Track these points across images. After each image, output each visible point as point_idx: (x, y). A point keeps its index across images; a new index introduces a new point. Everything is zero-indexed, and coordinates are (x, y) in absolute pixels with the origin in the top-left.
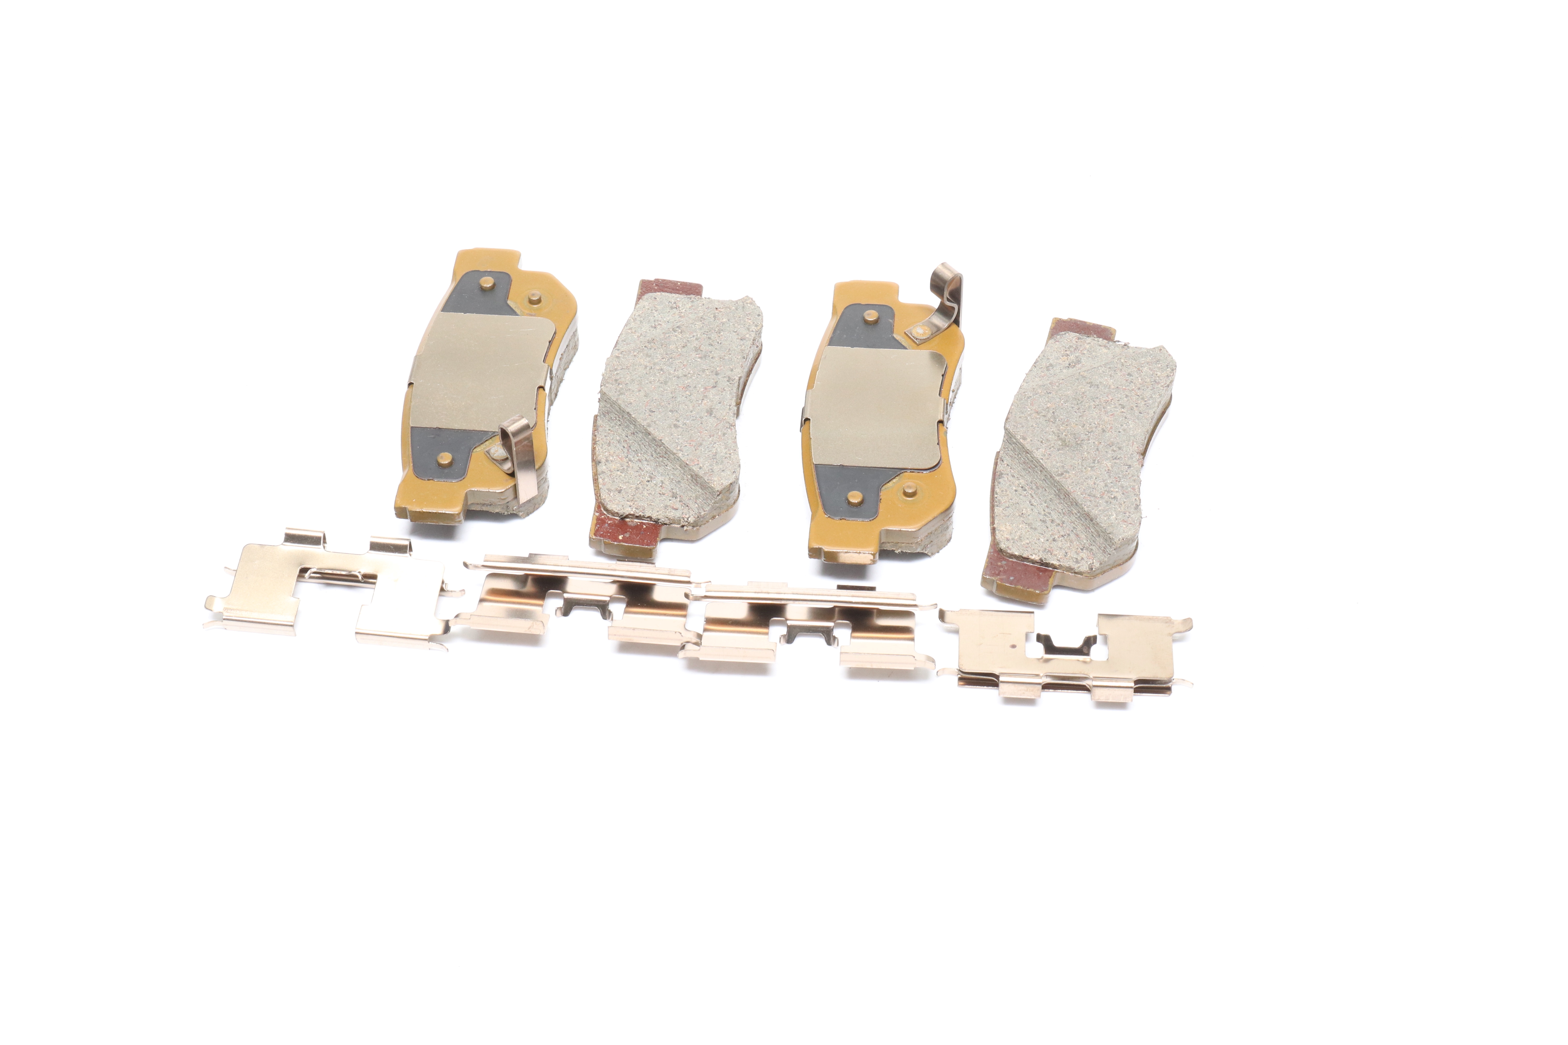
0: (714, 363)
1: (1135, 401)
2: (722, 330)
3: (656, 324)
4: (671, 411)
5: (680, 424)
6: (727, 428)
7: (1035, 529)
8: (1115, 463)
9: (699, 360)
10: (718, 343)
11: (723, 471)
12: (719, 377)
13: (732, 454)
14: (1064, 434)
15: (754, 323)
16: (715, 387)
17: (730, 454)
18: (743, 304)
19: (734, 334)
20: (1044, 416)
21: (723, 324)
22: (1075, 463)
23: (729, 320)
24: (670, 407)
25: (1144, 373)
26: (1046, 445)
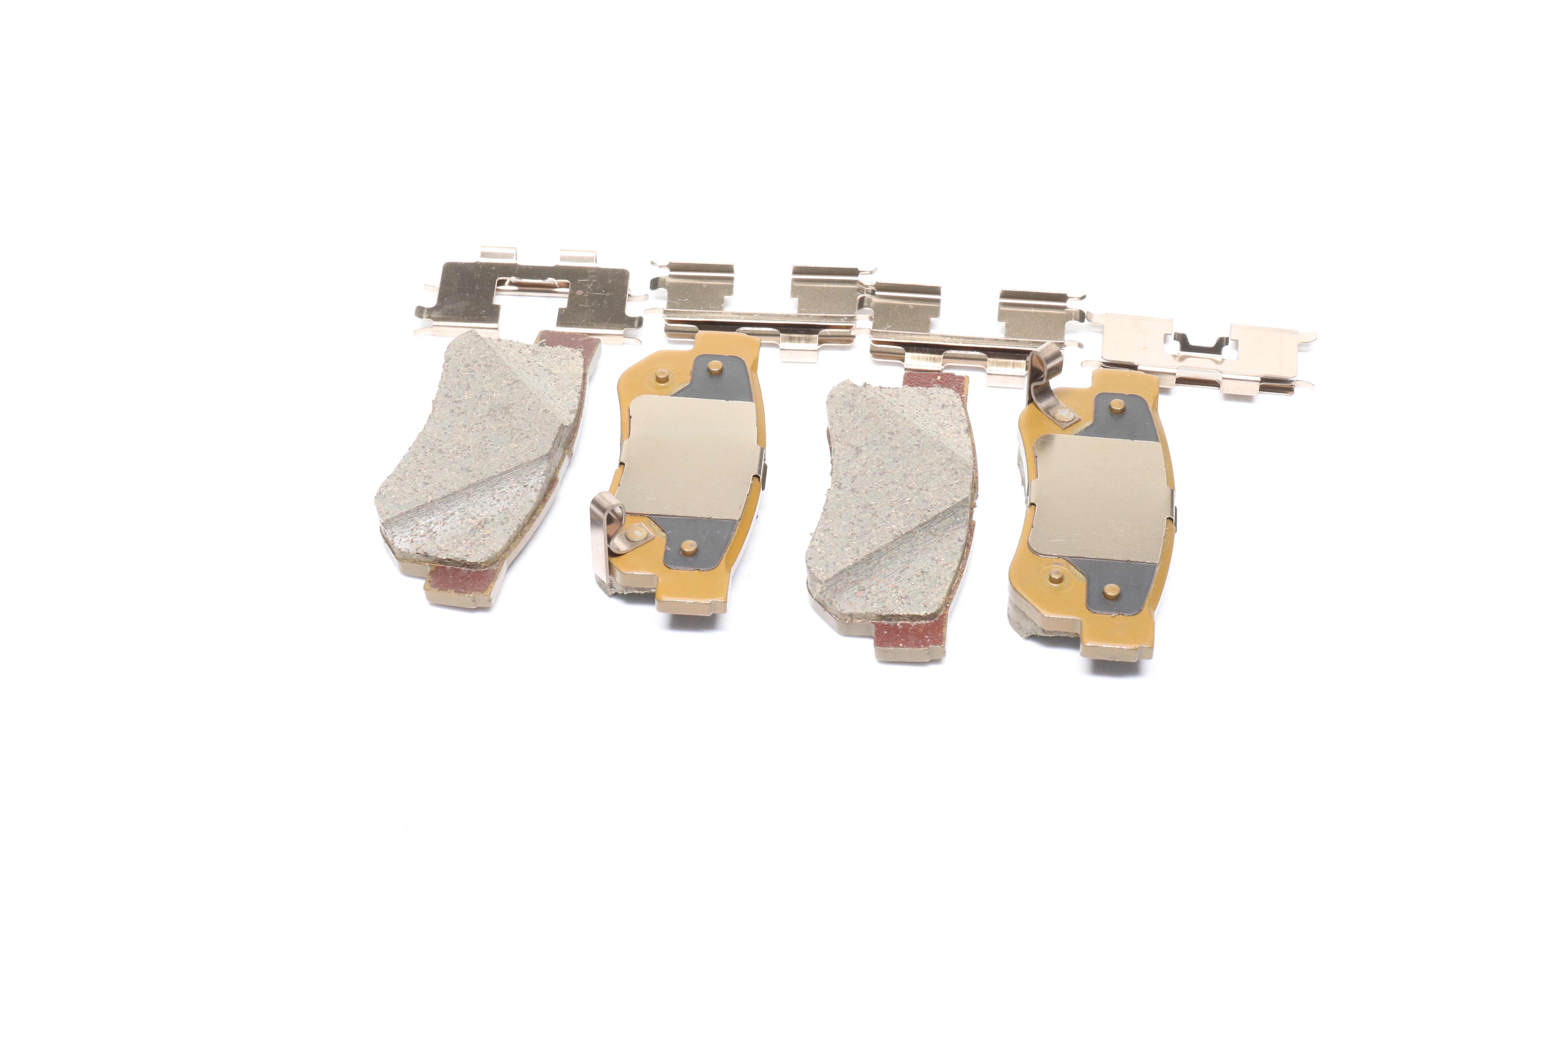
0: (857, 502)
1: (426, 458)
2: (849, 537)
3: (921, 577)
4: (897, 448)
5: (888, 436)
6: (840, 437)
7: (545, 370)
8: (460, 397)
9: (873, 503)
10: (853, 524)
11: (843, 396)
12: (850, 488)
13: (835, 412)
14: (505, 419)
15: (815, 549)
16: (853, 477)
17: (836, 412)
18: (827, 569)
19: (836, 535)
20: (522, 434)
21: (848, 545)
22: (500, 393)
23: (842, 549)
24: (899, 452)
25: (411, 487)
26: (525, 407)
